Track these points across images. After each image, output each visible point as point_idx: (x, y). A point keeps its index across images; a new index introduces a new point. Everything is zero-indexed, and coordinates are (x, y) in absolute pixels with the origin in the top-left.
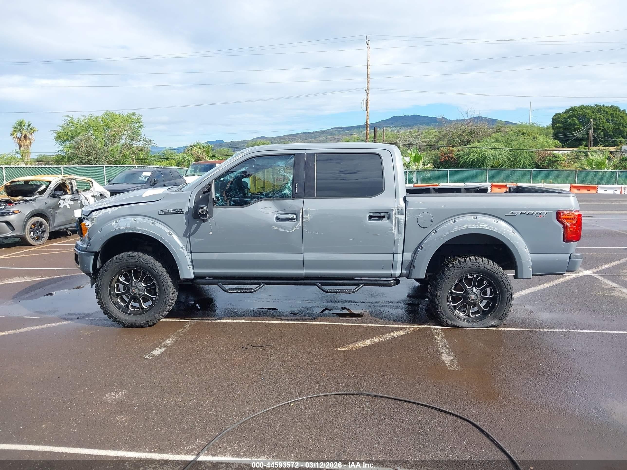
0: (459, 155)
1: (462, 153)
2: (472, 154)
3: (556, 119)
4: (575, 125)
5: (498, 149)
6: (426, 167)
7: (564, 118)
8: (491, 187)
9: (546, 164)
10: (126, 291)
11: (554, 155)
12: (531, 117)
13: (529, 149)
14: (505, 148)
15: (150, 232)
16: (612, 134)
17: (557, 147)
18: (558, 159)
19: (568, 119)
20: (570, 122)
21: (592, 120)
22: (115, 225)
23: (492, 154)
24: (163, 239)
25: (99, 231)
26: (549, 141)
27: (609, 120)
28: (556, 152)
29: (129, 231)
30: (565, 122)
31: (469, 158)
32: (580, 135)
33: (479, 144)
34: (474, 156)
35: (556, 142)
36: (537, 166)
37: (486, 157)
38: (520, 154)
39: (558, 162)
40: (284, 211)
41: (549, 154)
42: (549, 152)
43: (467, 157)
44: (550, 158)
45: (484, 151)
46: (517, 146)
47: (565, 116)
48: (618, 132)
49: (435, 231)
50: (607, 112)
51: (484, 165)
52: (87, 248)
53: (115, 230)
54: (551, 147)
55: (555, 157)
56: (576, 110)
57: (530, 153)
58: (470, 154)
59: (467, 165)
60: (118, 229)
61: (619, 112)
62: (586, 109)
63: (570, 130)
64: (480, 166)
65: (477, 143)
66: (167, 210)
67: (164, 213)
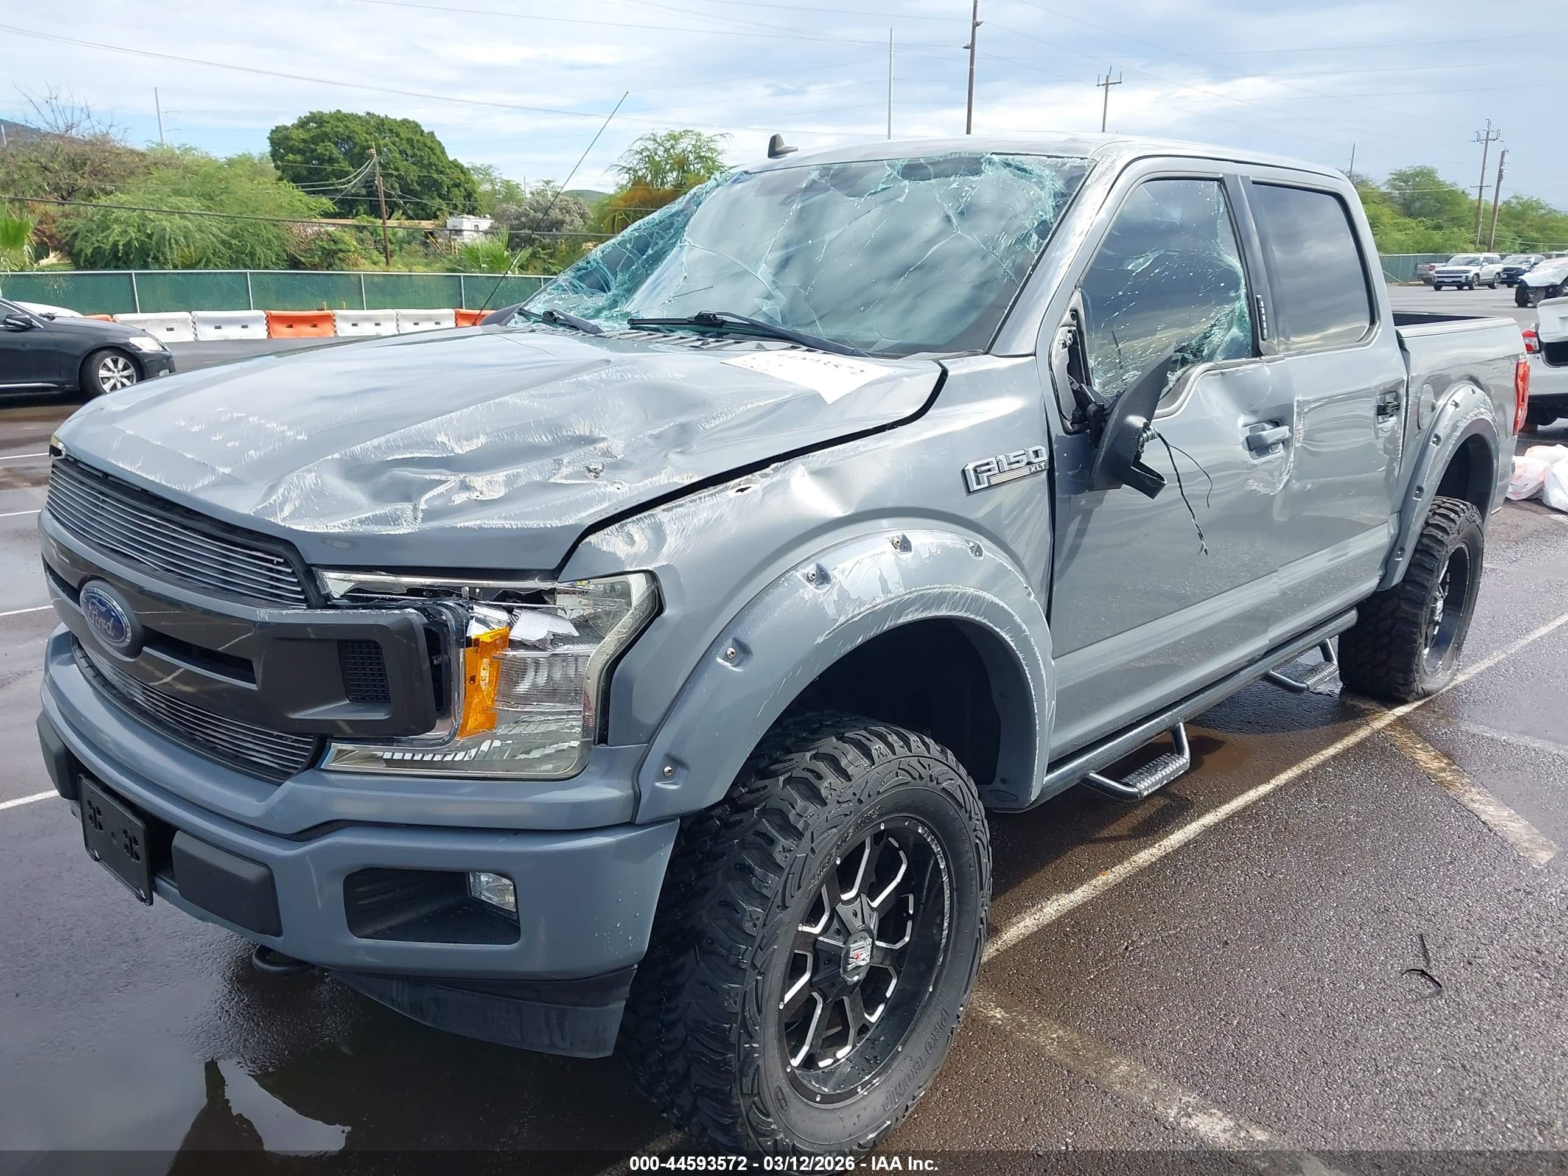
0: (74, 230)
1: (79, 223)
2: (117, 228)
3: (280, 140)
4: (331, 160)
5: (190, 216)
6: (44, 262)
7: (304, 141)
8: (268, 322)
9: (317, 259)
10: (810, 978)
11: (330, 236)
13: (268, 217)
14: (208, 213)
15: (979, 597)
16: (419, 188)
17: (327, 215)
18: (341, 246)
19: (313, 144)
20: (319, 151)
21: (373, 151)
22: (826, 596)
23: (179, 228)
24: (1019, 620)
25: (726, 658)
26: (306, 198)
27: (407, 155)
28: (331, 229)
29: (900, 617)
30: (306, 150)
31: (111, 239)
32: (353, 188)
33: (129, 197)
34: (126, 232)
35: (326, 203)
36: (295, 263)
37: (163, 237)
38: (250, 230)
39: (341, 255)
40: (1254, 412)
41: (318, 234)
42: (315, 228)
43: (102, 235)
44: (321, 243)
45: (151, 220)
46: (236, 209)
47: (303, 135)
48: (431, 186)
49: (1437, 436)
50: (398, 135)
51: (156, 259)
52: (637, 798)
53: (837, 628)
54: (312, 213)
55: (334, 241)
56: (328, 123)
57: (275, 230)
58: (108, 228)
59: (105, 260)
60: (852, 618)
61: (422, 135)
62: (351, 122)
63: (324, 174)
64: (145, 262)
65: (120, 195)
66: (995, 465)
67: (986, 479)
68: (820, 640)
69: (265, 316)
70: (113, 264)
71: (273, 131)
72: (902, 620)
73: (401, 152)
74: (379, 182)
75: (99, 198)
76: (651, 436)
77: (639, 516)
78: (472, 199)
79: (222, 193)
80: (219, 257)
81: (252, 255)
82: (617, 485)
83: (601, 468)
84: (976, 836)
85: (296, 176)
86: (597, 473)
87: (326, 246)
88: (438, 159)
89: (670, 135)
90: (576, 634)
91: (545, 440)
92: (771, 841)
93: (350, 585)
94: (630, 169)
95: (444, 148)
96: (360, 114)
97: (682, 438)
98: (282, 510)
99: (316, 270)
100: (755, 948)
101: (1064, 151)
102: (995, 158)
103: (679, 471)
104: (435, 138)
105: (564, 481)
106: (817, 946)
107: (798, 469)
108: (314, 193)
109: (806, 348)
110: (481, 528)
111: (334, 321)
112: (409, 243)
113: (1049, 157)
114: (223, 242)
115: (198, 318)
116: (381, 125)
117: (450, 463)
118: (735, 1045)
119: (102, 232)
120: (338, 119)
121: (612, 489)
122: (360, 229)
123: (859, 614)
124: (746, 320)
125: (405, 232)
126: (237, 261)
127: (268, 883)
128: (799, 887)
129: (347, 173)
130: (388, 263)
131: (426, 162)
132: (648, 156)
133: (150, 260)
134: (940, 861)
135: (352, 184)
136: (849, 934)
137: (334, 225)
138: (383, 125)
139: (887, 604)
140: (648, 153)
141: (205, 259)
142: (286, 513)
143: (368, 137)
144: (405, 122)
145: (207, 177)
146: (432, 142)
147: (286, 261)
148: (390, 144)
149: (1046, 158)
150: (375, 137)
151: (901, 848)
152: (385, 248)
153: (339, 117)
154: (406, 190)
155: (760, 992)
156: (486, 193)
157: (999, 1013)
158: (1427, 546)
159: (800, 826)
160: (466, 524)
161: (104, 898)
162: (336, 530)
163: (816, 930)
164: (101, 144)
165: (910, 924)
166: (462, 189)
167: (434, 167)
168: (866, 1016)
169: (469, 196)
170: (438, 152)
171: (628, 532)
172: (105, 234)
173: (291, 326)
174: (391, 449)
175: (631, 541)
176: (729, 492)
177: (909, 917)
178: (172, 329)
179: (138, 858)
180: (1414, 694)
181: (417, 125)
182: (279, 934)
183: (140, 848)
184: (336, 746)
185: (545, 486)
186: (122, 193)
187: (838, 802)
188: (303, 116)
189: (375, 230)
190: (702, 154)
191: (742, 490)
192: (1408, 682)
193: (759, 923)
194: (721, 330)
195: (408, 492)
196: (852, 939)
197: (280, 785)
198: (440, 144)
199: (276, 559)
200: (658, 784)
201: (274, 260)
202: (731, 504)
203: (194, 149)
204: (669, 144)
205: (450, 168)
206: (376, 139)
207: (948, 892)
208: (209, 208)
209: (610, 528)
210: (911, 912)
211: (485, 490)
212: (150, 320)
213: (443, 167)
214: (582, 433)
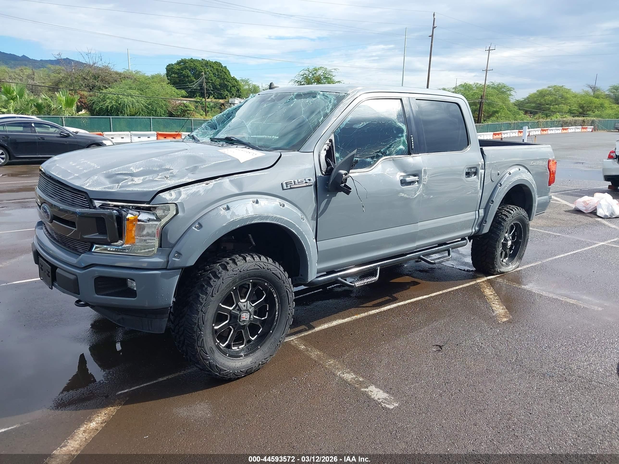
0: (93, 101)
1: (95, 99)
2: (108, 101)
3: (170, 69)
4: (188, 76)
5: (134, 97)
6: (80, 113)
7: (178, 69)
8: (157, 136)
9: (179, 113)
10: (229, 322)
11: (184, 104)
12: (131, 65)
13: (162, 97)
14: (141, 96)
15: (282, 218)
16: (219, 87)
17: (183, 97)
18: (188, 109)
19: (181, 70)
20: (184, 73)
21: (203, 73)
22: (228, 214)
23: (130, 101)
24: (298, 226)
25: (195, 227)
26: (177, 91)
27: (216, 75)
28: (185, 102)
29: (252, 221)
30: (179, 73)
31: (106, 105)
32: (195, 87)
33: (113, 90)
34: (111, 102)
35: (183, 92)
36: (171, 115)
37: (124, 104)
38: (156, 102)
39: (188, 112)
40: (405, 172)
41: (180, 104)
42: (179, 102)
43: (103, 103)
44: (181, 107)
45: (121, 98)
46: (151, 95)
47: (178, 67)
48: (224, 86)
49: (500, 184)
50: (213, 67)
51: (121, 112)
52: (168, 262)
53: (230, 222)
54: (179, 96)
55: (186, 106)
56: (188, 63)
57: (164, 102)
58: (105, 101)
59: (103, 113)
60: (235, 220)
61: (222, 68)
62: (196, 62)
63: (185, 81)
64: (118, 113)
65: (110, 89)
66: (293, 182)
67: (289, 186)
68: (224, 225)
69: (156, 134)
70: (106, 114)
71: (168, 66)
72: (253, 222)
73: (213, 74)
74: (205, 85)
75: (102, 90)
76: (186, 169)
77: (175, 189)
78: (239, 92)
79: (146, 88)
80: (144, 112)
81: (156, 111)
82: (171, 181)
83: (169, 177)
84: (286, 288)
85: (174, 82)
86: (167, 178)
87: (183, 109)
88: (227, 76)
89: (314, 69)
90: (155, 219)
91: (157, 169)
92: (210, 279)
93: (101, 204)
94: (298, 81)
95: (230, 72)
96: (200, 59)
97: (194, 170)
98: (86, 185)
99: (179, 117)
100: (202, 306)
101: (341, 91)
102: (321, 93)
103: (189, 178)
104: (227, 68)
105: (158, 180)
106: (231, 313)
107: (226, 179)
108: (180, 88)
109: (251, 149)
110: (132, 190)
111: (181, 136)
112: (214, 108)
113: (336, 93)
114: (146, 107)
115: (132, 134)
116: (207, 64)
117: (132, 175)
118: (195, 331)
119: (103, 102)
120: (191, 61)
121: (169, 182)
122: (196, 102)
123: (237, 219)
124: (237, 139)
125: (213, 104)
126: (150, 113)
127: (77, 280)
128: (218, 292)
129: (193, 81)
130: (206, 115)
131: (223, 77)
132: (305, 77)
133: (119, 113)
134: (274, 294)
135: (195, 86)
136: (241, 310)
137: (186, 100)
138: (208, 63)
139: (247, 217)
140: (306, 75)
141: (139, 113)
142: (87, 185)
143: (202, 68)
144: (216, 63)
145: (142, 83)
146: (225, 70)
147: (168, 113)
148: (209, 70)
149: (335, 93)
150: (204, 68)
151: (263, 290)
152: (205, 110)
153: (192, 60)
154: (215, 88)
155: (204, 318)
156: (246, 89)
157: (303, 347)
158: (500, 221)
159: (219, 275)
160: (129, 189)
161: (55, 304)
162: (98, 190)
163: (231, 308)
164: (106, 70)
165: (267, 313)
166: (235, 88)
167: (225, 80)
168: (250, 337)
169: (238, 90)
170: (227, 74)
171: (171, 193)
172: (104, 103)
173: (165, 138)
174: (118, 171)
175: (171, 195)
176: (203, 184)
177: (267, 311)
178: (123, 138)
179: (50, 277)
180: (496, 272)
181: (220, 64)
182: (79, 295)
183: (50, 274)
184: (95, 246)
185: (153, 181)
186: (111, 88)
187: (233, 271)
188: (179, 60)
189: (202, 103)
190: (327, 76)
191: (207, 184)
192: (494, 268)
193: (204, 300)
194: (232, 142)
195: (118, 182)
196: (242, 312)
197: (80, 255)
198: (228, 71)
199: (84, 197)
200: (173, 259)
201: (163, 113)
202: (203, 187)
203: (140, 72)
204: (314, 72)
205: (231, 80)
206: (205, 69)
207: (278, 304)
208: (141, 94)
209: (166, 192)
210: (268, 310)
211: (137, 181)
212: (116, 134)
213: (229, 79)
214: (167, 168)
